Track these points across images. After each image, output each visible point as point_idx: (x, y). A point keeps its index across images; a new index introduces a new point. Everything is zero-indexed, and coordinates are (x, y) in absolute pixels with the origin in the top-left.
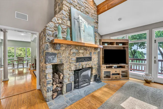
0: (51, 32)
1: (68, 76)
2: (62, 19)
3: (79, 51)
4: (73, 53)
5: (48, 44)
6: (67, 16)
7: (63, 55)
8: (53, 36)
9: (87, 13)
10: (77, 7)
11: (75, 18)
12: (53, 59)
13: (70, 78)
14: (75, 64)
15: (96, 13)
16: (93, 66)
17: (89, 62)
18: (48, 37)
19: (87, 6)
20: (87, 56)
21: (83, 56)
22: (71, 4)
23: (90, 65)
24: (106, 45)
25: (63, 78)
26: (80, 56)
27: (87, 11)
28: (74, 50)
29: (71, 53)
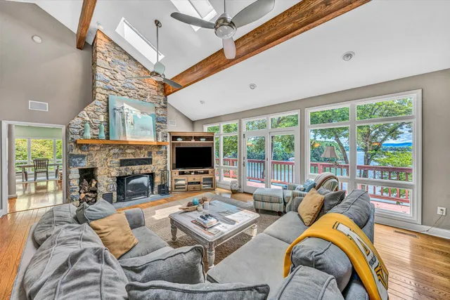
0: (76, 130)
1: (106, 184)
2: (94, 112)
3: (127, 151)
4: (114, 154)
5: (72, 144)
6: (102, 106)
7: (96, 157)
8: (79, 134)
9: (142, 96)
10: (121, 92)
11: (115, 109)
12: (80, 162)
13: (109, 187)
14: (118, 168)
15: (161, 94)
16: (157, 172)
17: (147, 166)
18: (72, 136)
19: (141, 86)
20: (142, 157)
21: (133, 158)
22: (111, 90)
23: (149, 170)
24: (179, 140)
25: (96, 186)
26: (128, 158)
27: (142, 94)
28: (116, 150)
29: (111, 154)
